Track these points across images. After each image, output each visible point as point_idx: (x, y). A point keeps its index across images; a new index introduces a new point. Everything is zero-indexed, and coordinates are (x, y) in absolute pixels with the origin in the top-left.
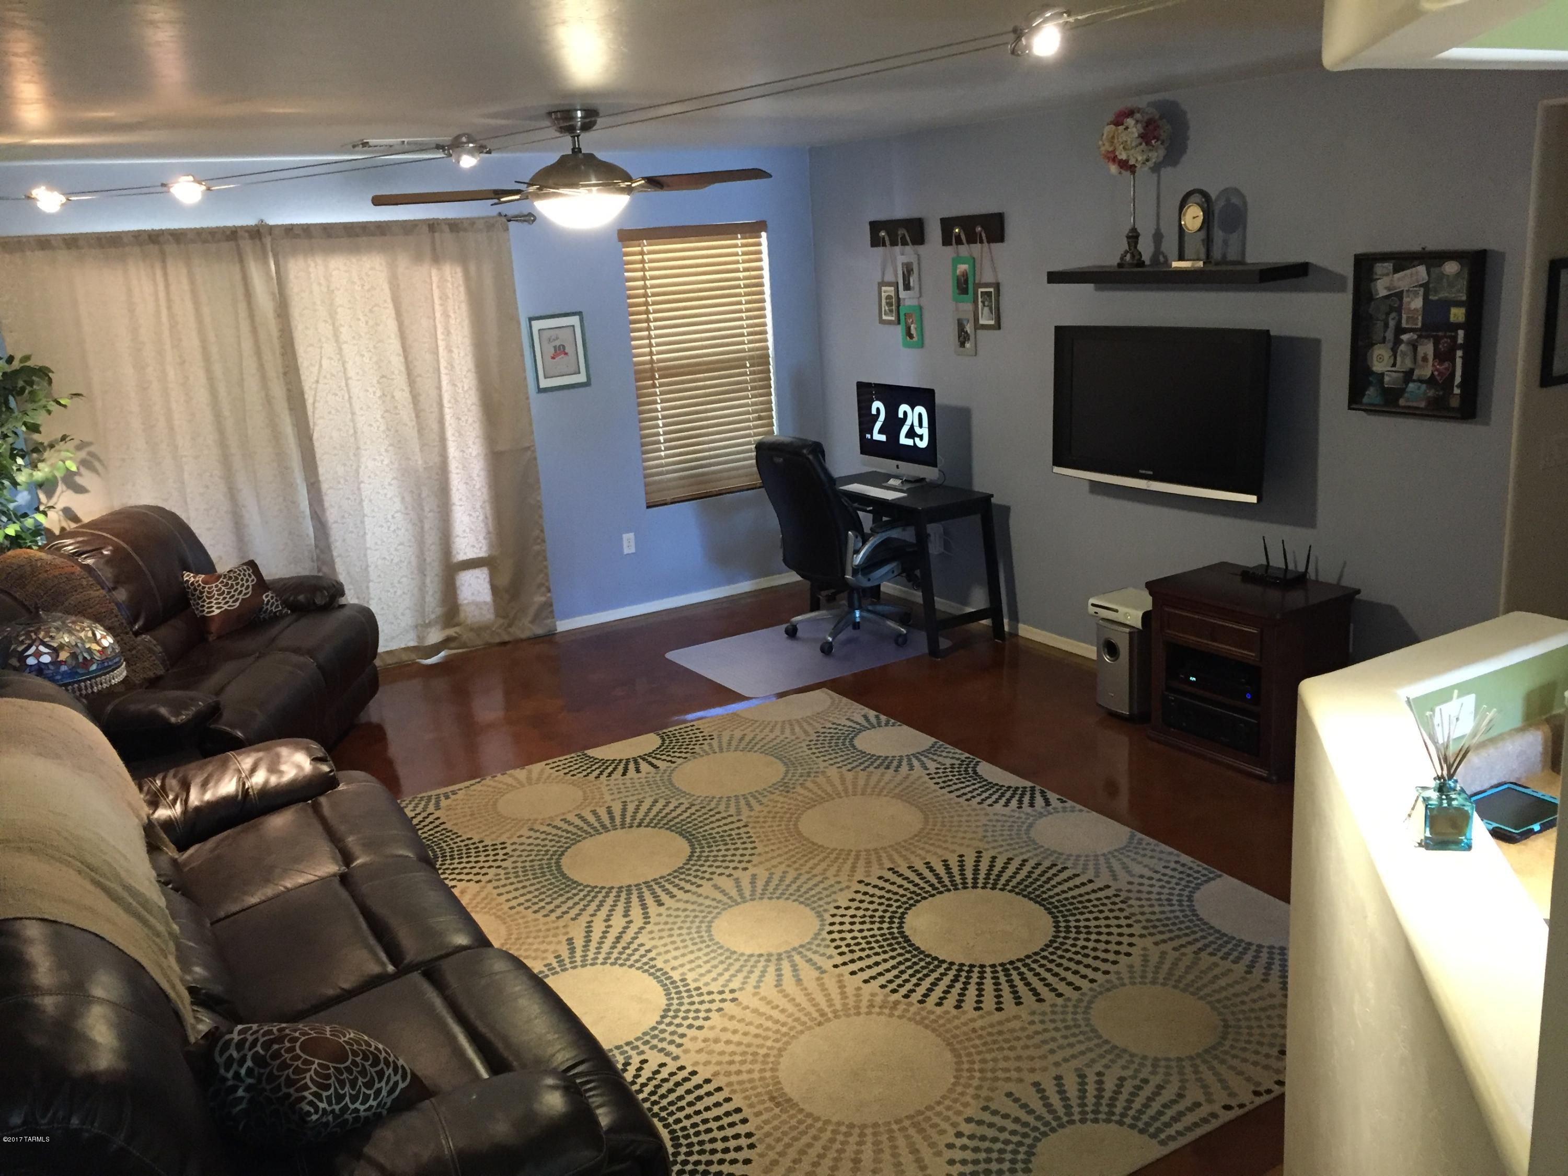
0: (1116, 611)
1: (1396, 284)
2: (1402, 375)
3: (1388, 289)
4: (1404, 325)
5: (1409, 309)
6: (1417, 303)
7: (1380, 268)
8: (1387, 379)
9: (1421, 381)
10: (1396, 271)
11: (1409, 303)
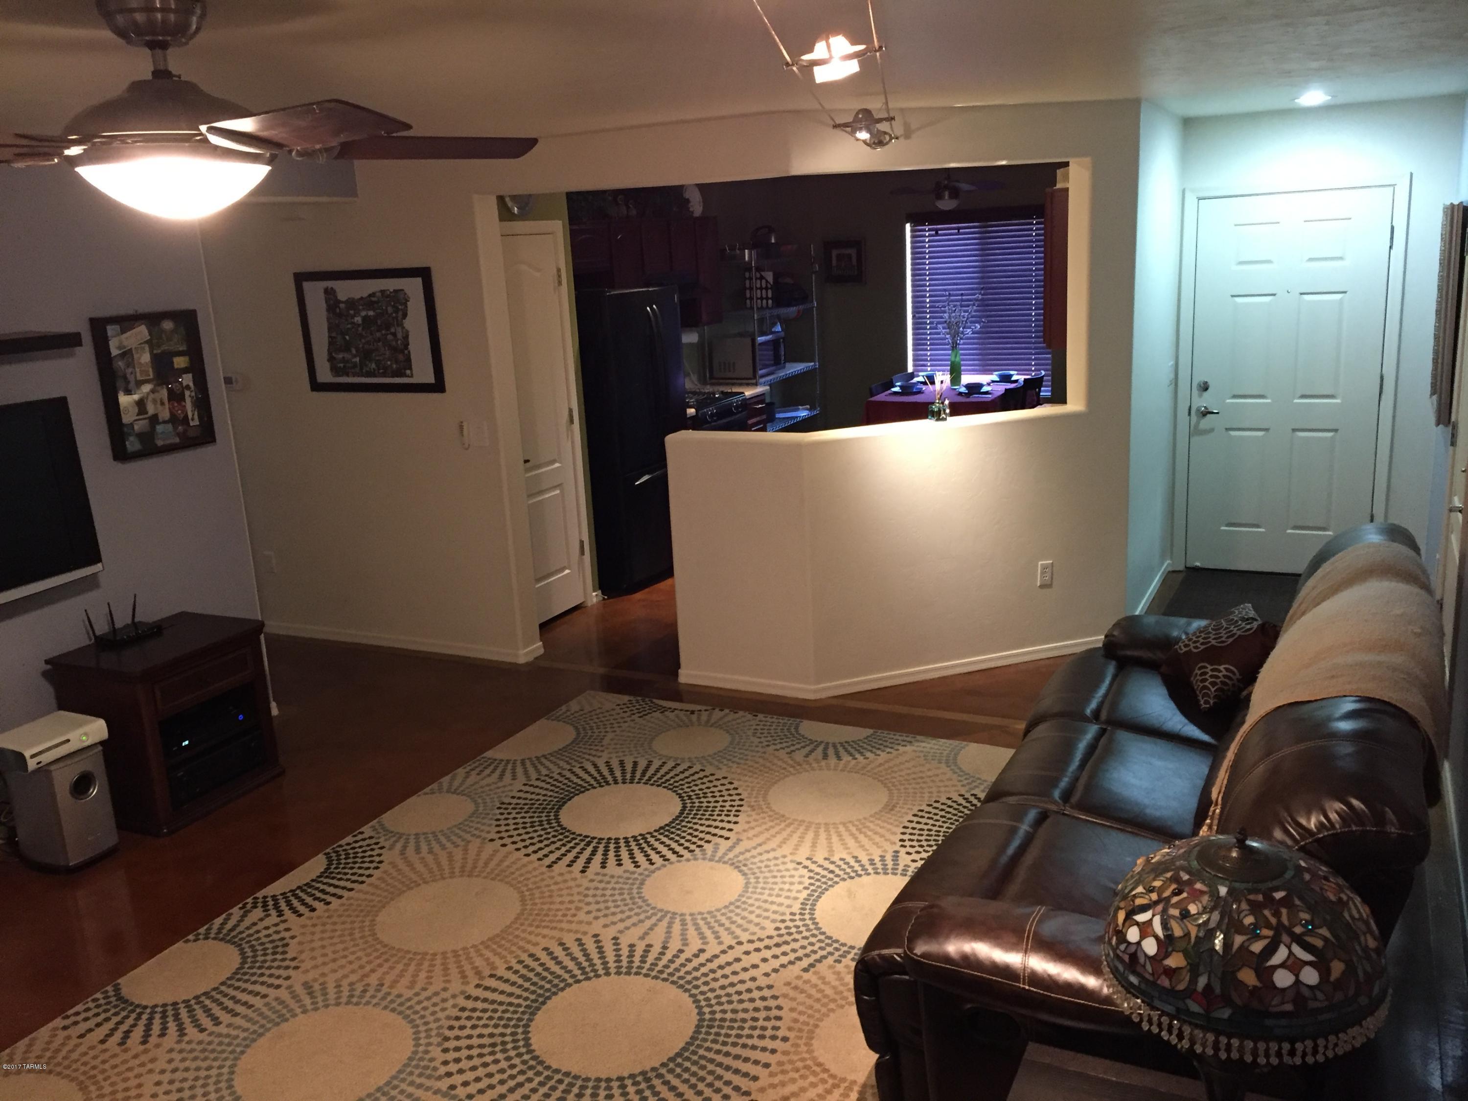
0: (68, 741)
1: (125, 343)
2: (147, 421)
3: (119, 348)
4: (139, 378)
5: (140, 363)
6: (146, 358)
7: (111, 330)
8: (136, 427)
9: (165, 422)
10: (123, 332)
11: (139, 358)
